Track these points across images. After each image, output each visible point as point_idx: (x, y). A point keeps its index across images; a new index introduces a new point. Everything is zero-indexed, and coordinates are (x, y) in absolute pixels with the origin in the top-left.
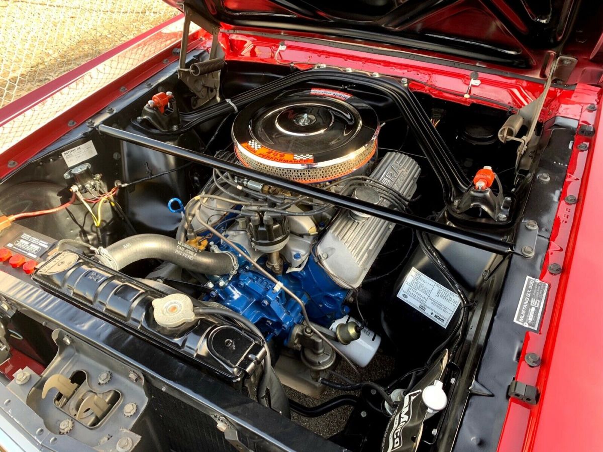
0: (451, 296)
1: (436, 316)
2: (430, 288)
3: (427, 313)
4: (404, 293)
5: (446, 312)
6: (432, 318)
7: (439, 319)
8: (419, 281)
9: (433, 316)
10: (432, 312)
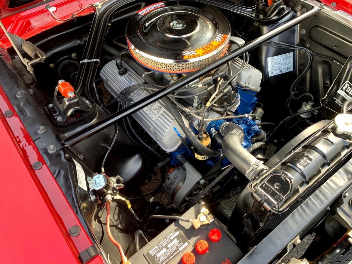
0: (289, 55)
1: (287, 69)
2: (280, 60)
3: (284, 71)
4: (271, 72)
5: (290, 64)
6: (287, 71)
7: (289, 69)
8: (274, 61)
9: (286, 70)
10: (285, 69)
